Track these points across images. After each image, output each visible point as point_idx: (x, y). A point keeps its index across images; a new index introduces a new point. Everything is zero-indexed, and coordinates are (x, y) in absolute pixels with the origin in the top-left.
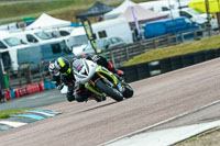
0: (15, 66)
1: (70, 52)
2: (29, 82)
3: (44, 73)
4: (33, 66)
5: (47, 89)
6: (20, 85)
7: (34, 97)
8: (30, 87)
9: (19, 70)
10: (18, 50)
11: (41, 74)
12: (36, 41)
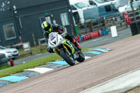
0: (82, 21)
1: (117, 10)
2: (91, 31)
3: (101, 24)
4: (94, 20)
5: (103, 35)
6: (86, 33)
7: (95, 40)
8: (92, 34)
9: (85, 23)
10: (84, 11)
11: (99, 25)
12: (95, 4)
